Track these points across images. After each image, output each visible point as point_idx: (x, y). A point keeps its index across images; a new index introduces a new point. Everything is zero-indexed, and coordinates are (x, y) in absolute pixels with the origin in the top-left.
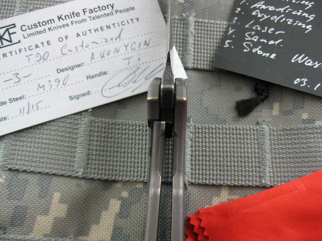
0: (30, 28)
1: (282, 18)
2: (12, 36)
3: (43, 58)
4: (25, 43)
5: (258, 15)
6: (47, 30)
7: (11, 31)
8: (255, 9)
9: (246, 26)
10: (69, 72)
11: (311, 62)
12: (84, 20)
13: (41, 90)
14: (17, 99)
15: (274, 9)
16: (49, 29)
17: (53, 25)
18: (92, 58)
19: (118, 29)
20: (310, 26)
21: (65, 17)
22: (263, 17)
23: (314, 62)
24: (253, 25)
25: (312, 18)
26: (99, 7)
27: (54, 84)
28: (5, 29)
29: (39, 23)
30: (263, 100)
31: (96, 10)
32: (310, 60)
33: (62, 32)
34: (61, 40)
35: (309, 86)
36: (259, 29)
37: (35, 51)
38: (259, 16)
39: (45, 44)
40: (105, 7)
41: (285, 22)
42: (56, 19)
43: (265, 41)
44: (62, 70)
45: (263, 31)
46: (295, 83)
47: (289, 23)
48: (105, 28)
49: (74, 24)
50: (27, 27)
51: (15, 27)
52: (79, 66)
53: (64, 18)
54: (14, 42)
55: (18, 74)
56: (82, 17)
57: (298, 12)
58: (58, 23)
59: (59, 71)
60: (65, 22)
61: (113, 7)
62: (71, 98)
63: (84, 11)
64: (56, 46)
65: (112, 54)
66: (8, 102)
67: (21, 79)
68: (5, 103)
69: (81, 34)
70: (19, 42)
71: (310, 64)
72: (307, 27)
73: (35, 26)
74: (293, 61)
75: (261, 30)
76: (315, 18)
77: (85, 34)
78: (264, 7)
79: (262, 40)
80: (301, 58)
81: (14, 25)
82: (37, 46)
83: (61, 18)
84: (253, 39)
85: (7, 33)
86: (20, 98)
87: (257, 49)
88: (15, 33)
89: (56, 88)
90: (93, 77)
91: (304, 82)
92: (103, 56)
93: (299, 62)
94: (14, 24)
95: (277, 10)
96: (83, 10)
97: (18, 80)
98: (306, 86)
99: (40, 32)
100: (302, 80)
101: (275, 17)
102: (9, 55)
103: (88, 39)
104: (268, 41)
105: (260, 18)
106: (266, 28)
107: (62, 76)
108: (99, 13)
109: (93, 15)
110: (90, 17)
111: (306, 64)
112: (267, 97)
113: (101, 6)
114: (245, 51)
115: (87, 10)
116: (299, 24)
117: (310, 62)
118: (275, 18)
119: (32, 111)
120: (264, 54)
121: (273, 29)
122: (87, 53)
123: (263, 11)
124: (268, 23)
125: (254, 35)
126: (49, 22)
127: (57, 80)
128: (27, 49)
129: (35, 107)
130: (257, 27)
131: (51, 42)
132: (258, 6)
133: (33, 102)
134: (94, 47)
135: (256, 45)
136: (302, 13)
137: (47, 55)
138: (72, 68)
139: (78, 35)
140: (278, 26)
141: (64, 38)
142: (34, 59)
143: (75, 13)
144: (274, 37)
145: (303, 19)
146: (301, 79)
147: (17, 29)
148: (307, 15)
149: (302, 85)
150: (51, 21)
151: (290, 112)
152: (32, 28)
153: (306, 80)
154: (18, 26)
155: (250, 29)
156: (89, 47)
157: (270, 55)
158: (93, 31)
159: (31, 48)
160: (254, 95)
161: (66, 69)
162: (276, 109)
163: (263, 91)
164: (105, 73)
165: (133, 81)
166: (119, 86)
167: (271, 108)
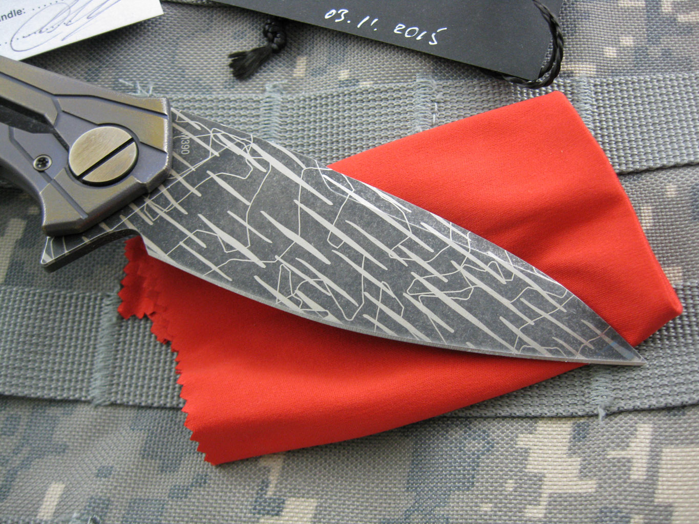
35: (349, 22)
46: (327, 17)
91: (342, 16)
98: (345, 20)
100: (339, 12)
112: (281, 46)
146: (337, 10)
149: (337, 21)
153: (346, 11)
160: (265, 44)
162: (301, 67)
163: (274, 34)
164: (19, 12)
165: (66, 21)
166: (40, 32)
167: (293, 65)
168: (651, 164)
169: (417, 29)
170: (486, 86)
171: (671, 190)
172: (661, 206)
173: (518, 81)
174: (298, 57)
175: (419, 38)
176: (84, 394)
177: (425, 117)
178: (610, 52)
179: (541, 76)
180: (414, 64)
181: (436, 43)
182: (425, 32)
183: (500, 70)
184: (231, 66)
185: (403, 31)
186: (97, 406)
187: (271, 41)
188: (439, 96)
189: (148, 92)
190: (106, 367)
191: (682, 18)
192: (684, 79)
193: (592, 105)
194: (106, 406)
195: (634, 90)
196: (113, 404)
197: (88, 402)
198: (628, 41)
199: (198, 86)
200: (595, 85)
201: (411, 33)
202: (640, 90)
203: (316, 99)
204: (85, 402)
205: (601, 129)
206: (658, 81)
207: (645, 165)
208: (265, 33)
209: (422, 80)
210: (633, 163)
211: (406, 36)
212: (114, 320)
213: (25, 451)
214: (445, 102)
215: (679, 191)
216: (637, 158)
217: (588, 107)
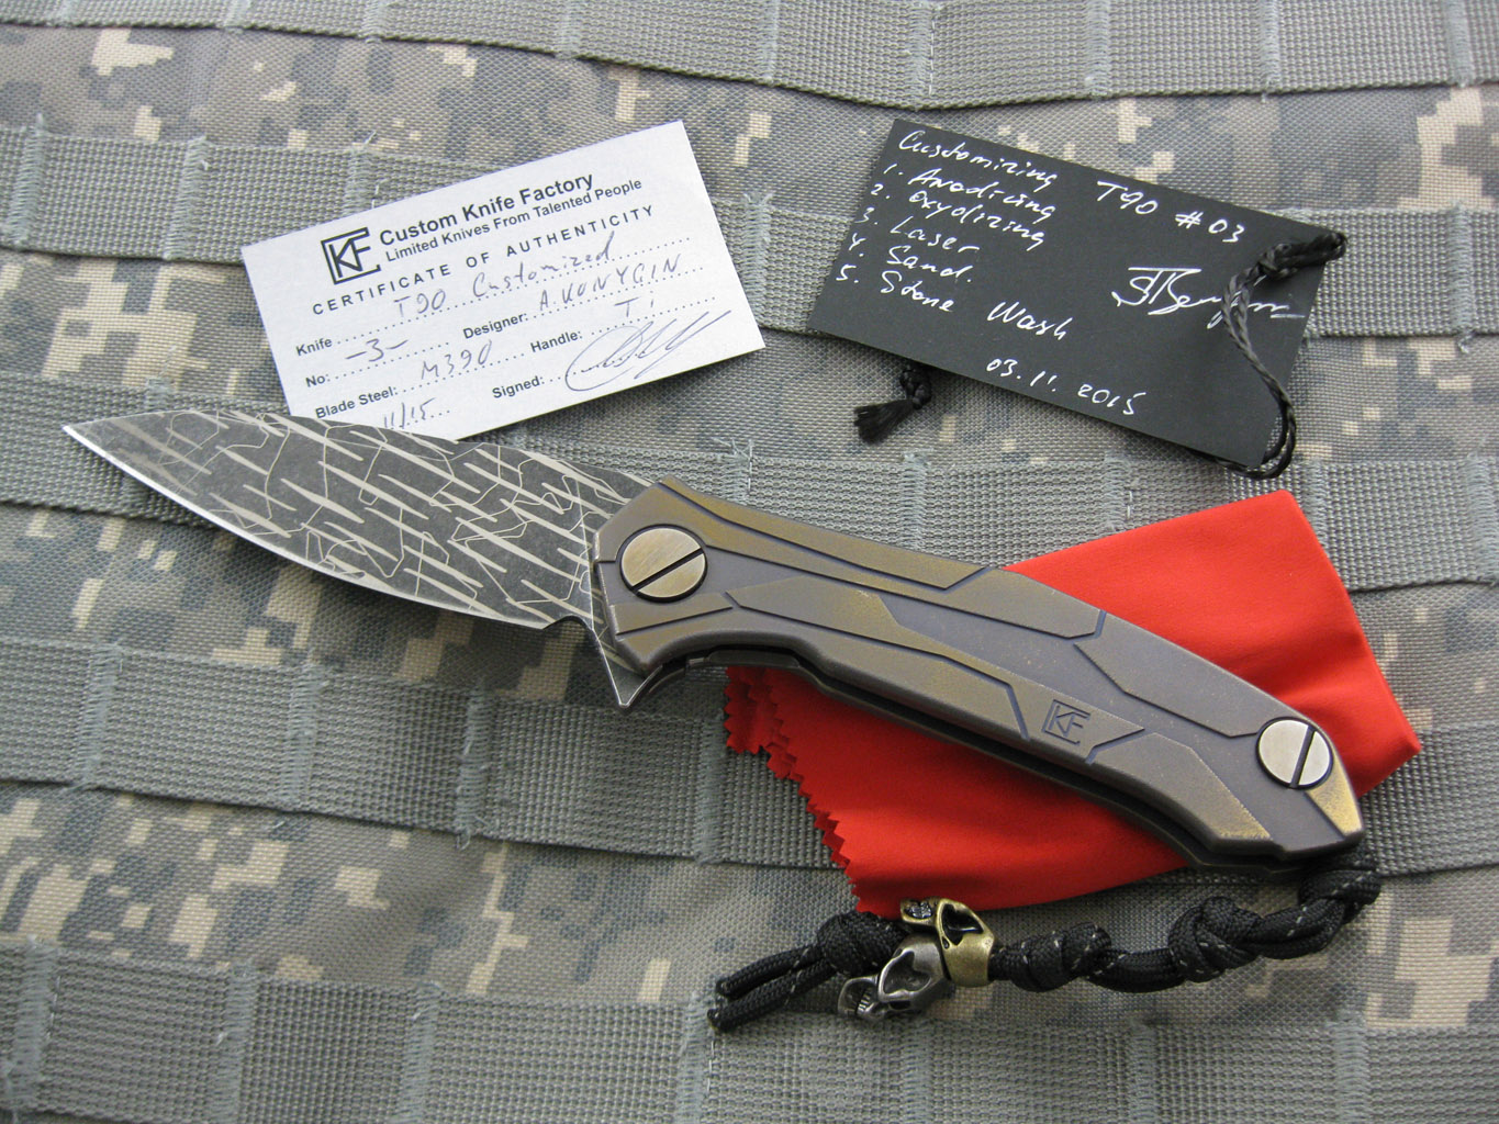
0: (402, 236)
1: (977, 213)
2: (360, 255)
3: (433, 305)
4: (391, 272)
5: (922, 202)
6: (440, 241)
7: (359, 244)
8: (918, 186)
9: (893, 231)
10: (492, 334)
11: (1033, 322)
12: (524, 216)
13: (430, 376)
14: (377, 396)
15: (961, 189)
16: (445, 239)
17: (452, 230)
18: (544, 303)
19: (602, 235)
20: (1041, 234)
21: (480, 209)
22: (934, 207)
23: (1038, 322)
24: (908, 228)
25: (1048, 215)
26: (557, 185)
27: (459, 362)
28: (347, 239)
29: (421, 225)
30: (917, 408)
31: (550, 191)
32: (1029, 317)
33: (474, 245)
34: (472, 262)
35: (1019, 377)
36: (920, 238)
37: (414, 289)
38: (926, 205)
39: (437, 272)
40: (572, 185)
41: (985, 222)
42: (460, 216)
43: (933, 269)
44: (477, 332)
45: (930, 244)
46: (989, 369)
47: (992, 225)
48: (572, 232)
49: (501, 226)
50: (393, 236)
51: (367, 234)
52: (513, 321)
53: (478, 214)
54: (365, 270)
55: (377, 341)
56: (519, 208)
57: (1018, 198)
58: (464, 224)
59: (469, 333)
60: (480, 222)
61: (589, 184)
62: (497, 393)
63: (523, 195)
64: (461, 278)
65: (589, 292)
66: (357, 402)
67: (385, 351)
68: (351, 405)
69: (517, 248)
70: (378, 269)
71: (1028, 327)
72: (1034, 237)
73: (414, 232)
74: (990, 318)
75: (925, 242)
76: (1053, 214)
77: (525, 248)
78: (939, 183)
79: (926, 267)
80: (1009, 310)
81: (366, 232)
82: (418, 278)
83: (470, 212)
84: (905, 263)
85: (350, 247)
86: (385, 394)
87: (913, 288)
88: (368, 248)
89: (464, 372)
90: (546, 346)
91: (1010, 368)
92: (569, 298)
93: (1005, 320)
94: (365, 229)
95: (968, 192)
96: (521, 192)
97: (378, 354)
98: (1014, 375)
99: (425, 246)
100: (1006, 362)
101: (963, 209)
102: (354, 298)
103: (534, 260)
104: (940, 269)
105: (927, 211)
106: (938, 236)
107: (475, 344)
108: (559, 199)
109: (544, 203)
110: (537, 209)
111: (1019, 325)
112: (925, 401)
113: (561, 182)
114: (884, 291)
115: (531, 192)
116: (1015, 230)
117: (1028, 321)
118: (962, 213)
119: (412, 421)
120: (927, 301)
121: (953, 240)
122: (533, 291)
123: (935, 193)
124: (946, 224)
125: (910, 253)
126: (445, 221)
127: (466, 354)
128: (396, 285)
129: (418, 414)
130: (917, 234)
131: (450, 268)
132: (926, 179)
133: (413, 401)
134: (548, 278)
135: (910, 276)
136: (1026, 201)
137: (440, 296)
138: (499, 326)
139: (511, 251)
140: (968, 232)
141: (479, 259)
142: (411, 307)
143: (502, 200)
144: (953, 259)
145: (1026, 217)
146: (1003, 361)
147: (373, 241)
148: (1035, 207)
149: (1003, 374)
150: (449, 219)
151: (978, 437)
152: (406, 237)
153: (1015, 363)
154: (375, 233)
155: (902, 239)
156: (536, 279)
157: (940, 304)
158: (544, 241)
159: (404, 283)
160: (901, 395)
161: (485, 329)
162: (949, 430)
163: (916, 385)
164: (574, 337)
165: (638, 352)
166: (605, 365)
167: (938, 426)
168: (1398, 581)
169: (1107, 392)
170: (1194, 470)
171: (1421, 615)
172: (1410, 634)
173: (1236, 467)
174: (945, 416)
175: (1110, 405)
176: (684, 848)
177: (1117, 509)
178: (1351, 428)
179: (1265, 461)
180: (1103, 438)
181: (1132, 412)
182: (1117, 398)
183: (1213, 453)
184: (856, 424)
185: (1090, 394)
186: (703, 865)
187: (911, 393)
188: (1135, 483)
189: (748, 453)
190: (713, 816)
191: (1444, 384)
192: (1442, 469)
193: (1326, 500)
194: (717, 865)
195: (1380, 481)
196: (727, 863)
197: (691, 859)
198: (1373, 414)
199: (813, 449)
200: (1330, 473)
201: (1101, 397)
202: (1387, 481)
203: (972, 476)
204: (685, 858)
205: (1337, 532)
206: (1410, 470)
207: (1391, 581)
208: (903, 383)
209: (1113, 460)
210: (1376, 578)
211: (1094, 401)
212: (723, 755)
213: (608, 919)
214: (1142, 490)
215: (1431, 615)
216: (1380, 572)
217: (1320, 502)
